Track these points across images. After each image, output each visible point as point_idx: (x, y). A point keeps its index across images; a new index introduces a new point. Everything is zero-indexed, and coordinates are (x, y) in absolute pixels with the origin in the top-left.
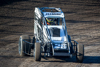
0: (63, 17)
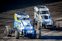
0: (48, 10)
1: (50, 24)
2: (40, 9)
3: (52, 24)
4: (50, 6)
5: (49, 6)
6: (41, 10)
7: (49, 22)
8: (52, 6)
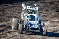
0: (38, 9)
1: (36, 27)
2: (27, 7)
3: (38, 27)
4: (45, 3)
5: (43, 3)
6: (29, 8)
7: (35, 25)
8: (47, 3)
